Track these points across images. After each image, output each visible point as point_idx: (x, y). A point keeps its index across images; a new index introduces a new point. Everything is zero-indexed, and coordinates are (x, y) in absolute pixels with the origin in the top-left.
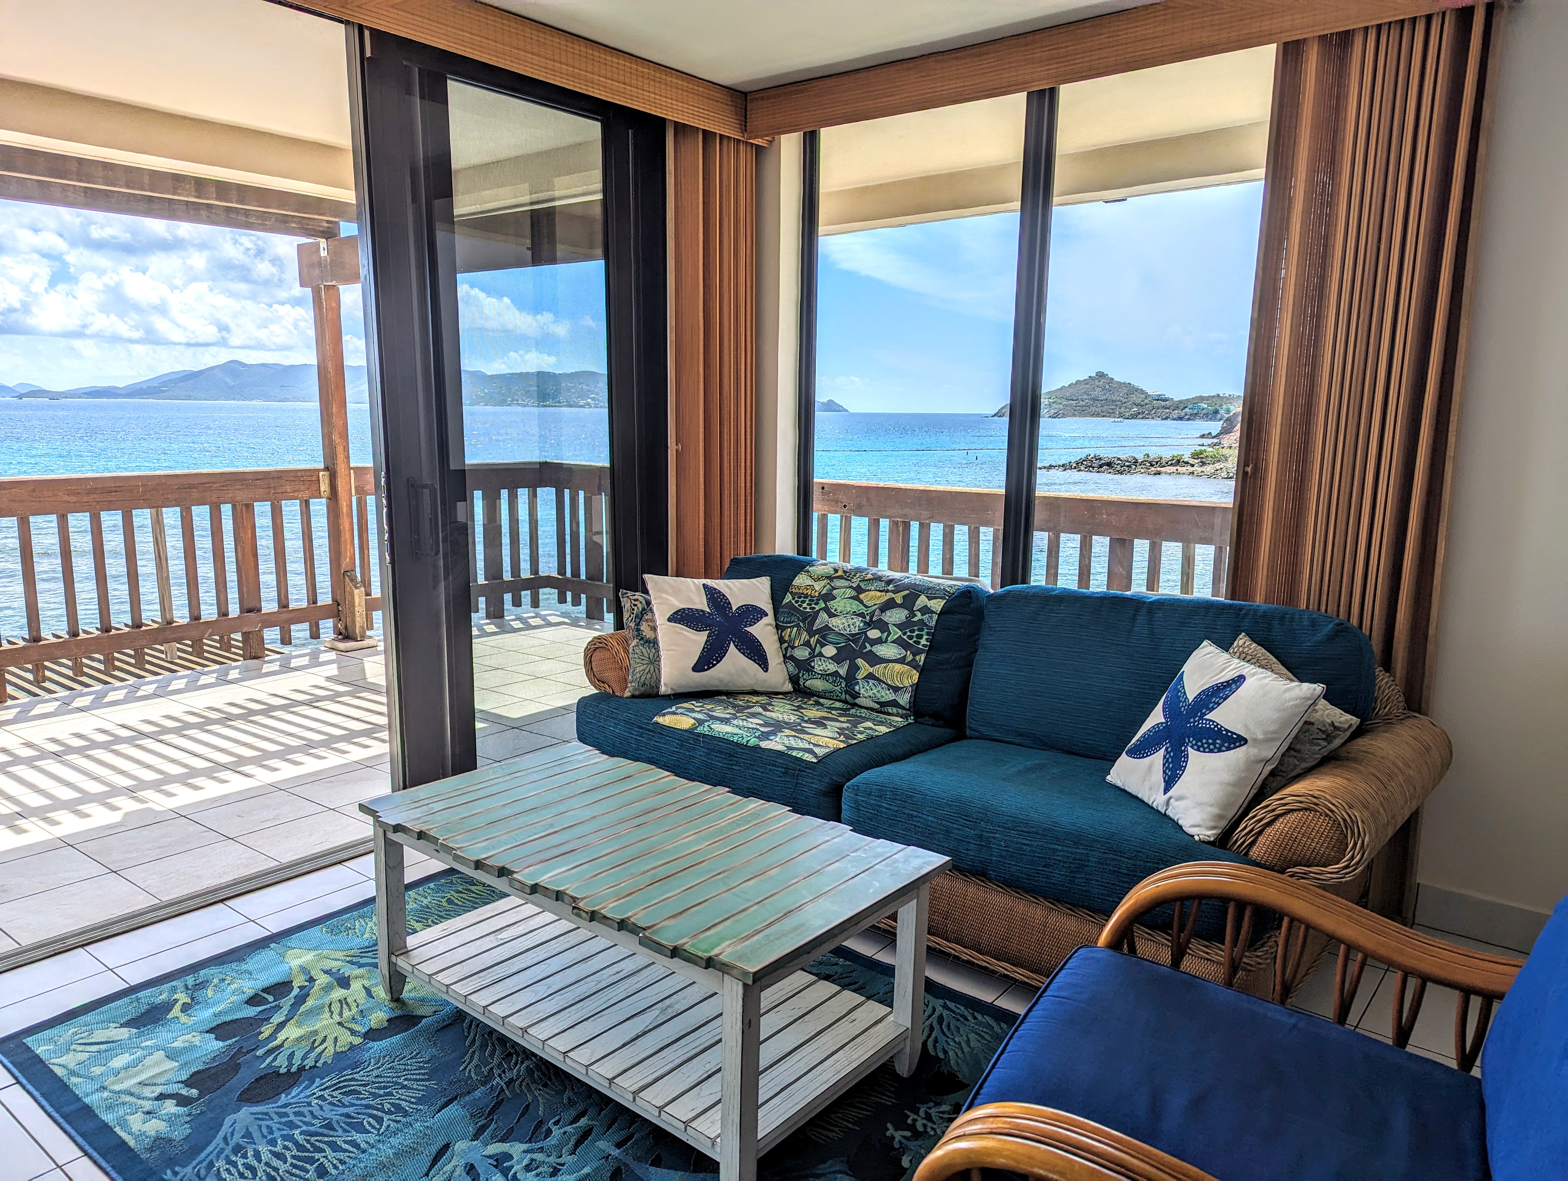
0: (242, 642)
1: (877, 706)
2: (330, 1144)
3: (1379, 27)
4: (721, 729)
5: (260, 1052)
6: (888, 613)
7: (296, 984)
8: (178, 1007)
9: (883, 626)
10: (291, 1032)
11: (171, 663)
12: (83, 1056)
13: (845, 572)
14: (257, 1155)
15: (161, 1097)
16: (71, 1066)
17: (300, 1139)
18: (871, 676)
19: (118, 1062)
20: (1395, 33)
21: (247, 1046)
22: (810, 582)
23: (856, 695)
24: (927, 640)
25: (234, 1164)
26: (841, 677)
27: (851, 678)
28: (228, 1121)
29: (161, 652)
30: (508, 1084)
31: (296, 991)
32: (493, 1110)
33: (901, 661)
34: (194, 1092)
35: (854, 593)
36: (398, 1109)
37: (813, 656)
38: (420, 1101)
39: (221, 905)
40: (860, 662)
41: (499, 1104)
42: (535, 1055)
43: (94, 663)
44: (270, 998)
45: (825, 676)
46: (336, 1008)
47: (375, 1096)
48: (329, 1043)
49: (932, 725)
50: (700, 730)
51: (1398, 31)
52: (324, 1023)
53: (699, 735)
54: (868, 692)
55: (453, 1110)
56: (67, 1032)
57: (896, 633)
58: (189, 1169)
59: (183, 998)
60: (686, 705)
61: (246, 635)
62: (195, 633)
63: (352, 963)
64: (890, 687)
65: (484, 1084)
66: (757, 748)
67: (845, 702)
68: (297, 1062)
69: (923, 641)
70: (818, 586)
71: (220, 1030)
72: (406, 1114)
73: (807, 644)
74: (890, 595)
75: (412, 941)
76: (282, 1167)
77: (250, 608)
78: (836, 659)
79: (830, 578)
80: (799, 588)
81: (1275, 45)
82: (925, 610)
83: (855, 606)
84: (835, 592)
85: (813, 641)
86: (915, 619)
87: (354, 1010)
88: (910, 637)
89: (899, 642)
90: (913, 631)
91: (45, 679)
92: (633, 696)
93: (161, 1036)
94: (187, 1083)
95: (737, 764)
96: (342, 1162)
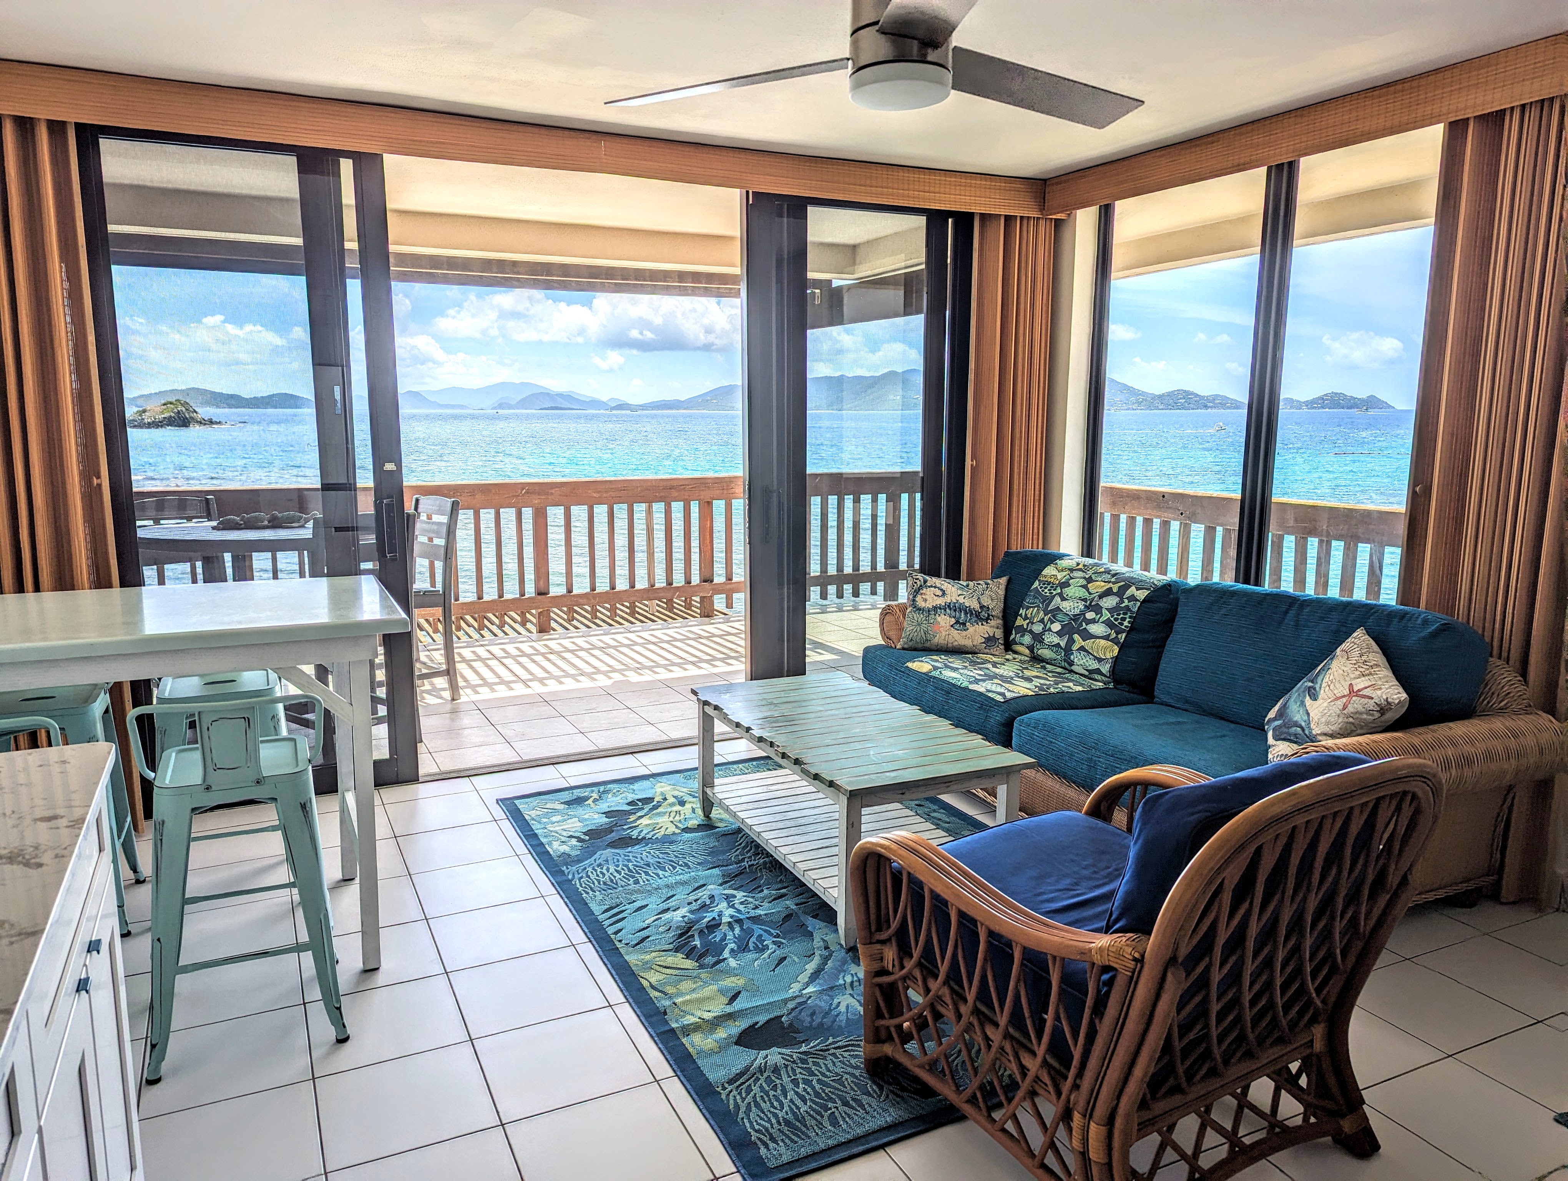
0: (700, 603)
1: (1087, 673)
2: (645, 872)
3: (1523, 106)
4: (948, 674)
5: (625, 827)
6: (1105, 599)
7: (656, 799)
8: (592, 799)
9: (1098, 609)
10: (645, 821)
11: (653, 615)
12: (538, 813)
13: (1084, 566)
14: (608, 870)
15: (571, 837)
16: (533, 816)
17: (631, 867)
18: (1082, 649)
19: (554, 819)
20: (1535, 112)
21: (620, 823)
22: (1055, 572)
23: (1071, 663)
24: (1129, 622)
25: (596, 871)
26: (1062, 648)
27: (1068, 650)
28: (599, 853)
29: (646, 606)
30: (750, 866)
31: (655, 803)
32: (736, 876)
33: (1106, 638)
34: (587, 838)
35: (1085, 583)
36: (686, 865)
37: (1044, 630)
38: (699, 864)
39: (630, 756)
40: (1076, 637)
41: (741, 873)
42: (772, 856)
43: (603, 611)
44: (640, 804)
45: (1051, 647)
46: (673, 814)
47: (676, 856)
48: (663, 829)
49: (1128, 692)
50: (933, 674)
51: (1539, 109)
52: (664, 821)
53: (931, 677)
54: (1081, 662)
55: (716, 871)
56: (534, 801)
57: (1106, 615)
58: (574, 868)
59: (595, 796)
60: (935, 657)
61: (702, 598)
62: (669, 595)
63: (690, 795)
64: (1096, 658)
65: (737, 863)
66: (966, 688)
67: (1065, 668)
68: (642, 835)
69: (1126, 623)
70: (1060, 576)
71: (608, 814)
72: (689, 867)
73: (1042, 621)
74: (1111, 585)
75: (717, 781)
76: (618, 876)
77: (707, 579)
78: (1060, 634)
79: (1072, 570)
80: (1045, 576)
81: (1442, 125)
82: (1132, 598)
83: (1083, 593)
84: (1071, 581)
85: (1046, 619)
86: (1123, 605)
87: (682, 816)
88: (1116, 619)
89: (1108, 623)
90: (1119, 615)
91: (573, 618)
92: (903, 649)
93: (579, 811)
94: (585, 834)
95: (952, 699)
96: (648, 880)
